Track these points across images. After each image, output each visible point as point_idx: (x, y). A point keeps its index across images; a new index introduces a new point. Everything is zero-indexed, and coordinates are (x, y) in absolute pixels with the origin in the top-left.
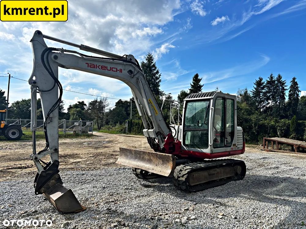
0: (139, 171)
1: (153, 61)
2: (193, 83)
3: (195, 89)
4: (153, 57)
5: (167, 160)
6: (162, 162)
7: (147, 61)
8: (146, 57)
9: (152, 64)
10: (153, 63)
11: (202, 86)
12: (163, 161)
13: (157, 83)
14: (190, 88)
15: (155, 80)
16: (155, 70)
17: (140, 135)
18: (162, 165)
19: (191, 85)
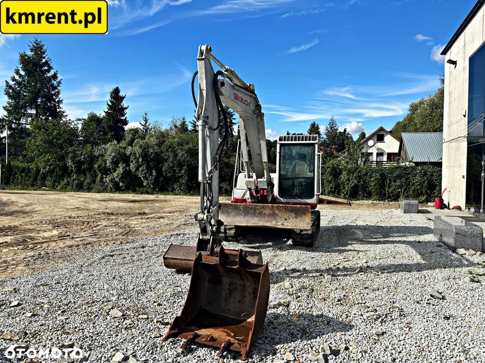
1: (44, 56)
2: (111, 101)
3: (115, 113)
4: (45, 48)
5: (302, 213)
6: (294, 215)
7: (33, 53)
8: (31, 44)
9: (44, 61)
10: (44, 58)
11: (126, 109)
12: (296, 214)
13: (52, 95)
14: (106, 110)
15: (49, 91)
16: (48, 71)
18: (295, 219)
19: (108, 104)
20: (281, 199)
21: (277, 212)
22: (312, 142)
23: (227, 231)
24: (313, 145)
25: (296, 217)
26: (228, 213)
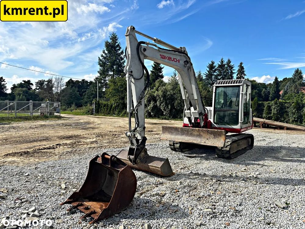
0: (178, 145)
1: (117, 41)
2: (154, 64)
3: (156, 71)
4: (117, 37)
5: (218, 135)
6: (213, 137)
7: (111, 40)
8: (111, 36)
9: (117, 44)
10: (117, 43)
11: (163, 68)
12: (214, 136)
13: (121, 63)
14: (151, 70)
15: (120, 61)
16: (119, 50)
17: (110, 116)
18: (213, 139)
19: (152, 66)
20: (215, 125)
21: (202, 133)
22: (238, 84)
23: (175, 145)
24: (239, 86)
25: (214, 138)
26: (172, 133)
